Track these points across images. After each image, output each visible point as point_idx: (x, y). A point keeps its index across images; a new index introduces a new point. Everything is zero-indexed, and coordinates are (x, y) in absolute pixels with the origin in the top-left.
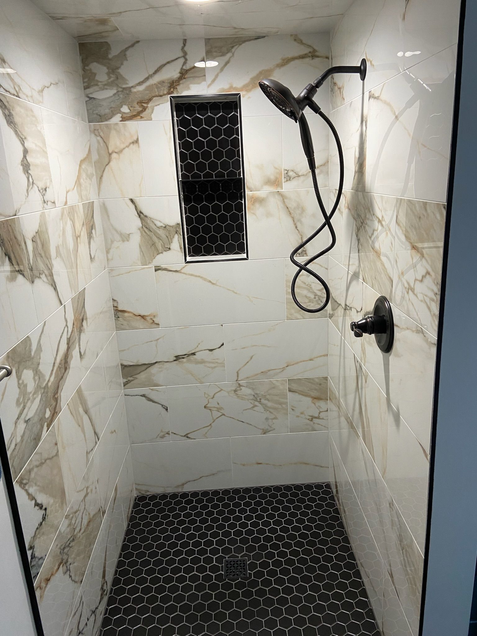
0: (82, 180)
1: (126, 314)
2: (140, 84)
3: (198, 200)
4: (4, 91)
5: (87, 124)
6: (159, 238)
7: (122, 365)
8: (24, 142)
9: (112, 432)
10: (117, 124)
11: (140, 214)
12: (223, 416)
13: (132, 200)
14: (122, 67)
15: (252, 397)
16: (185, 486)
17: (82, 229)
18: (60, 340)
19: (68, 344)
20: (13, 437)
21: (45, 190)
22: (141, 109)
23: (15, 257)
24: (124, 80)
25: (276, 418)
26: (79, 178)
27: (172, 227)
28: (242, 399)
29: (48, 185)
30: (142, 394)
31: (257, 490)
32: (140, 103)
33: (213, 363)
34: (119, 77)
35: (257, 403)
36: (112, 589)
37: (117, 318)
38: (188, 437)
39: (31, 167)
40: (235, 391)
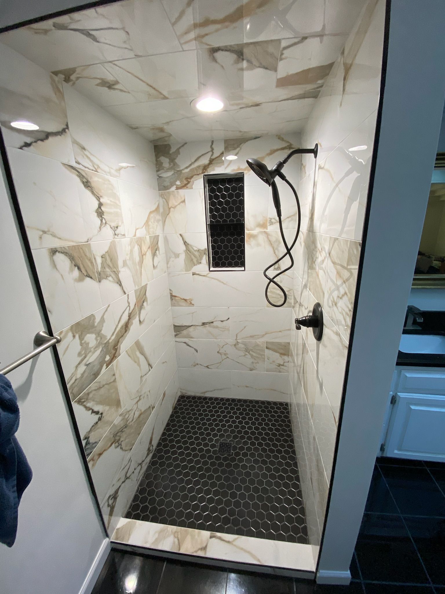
0: (150, 223)
1: (177, 298)
2: (187, 168)
3: (219, 235)
4: (84, 167)
5: (158, 191)
6: (195, 256)
7: (174, 325)
8: (99, 199)
9: (164, 363)
10: (174, 191)
11: (185, 243)
12: (227, 359)
13: (181, 235)
14: (177, 158)
15: (244, 349)
16: (206, 393)
17: (147, 250)
18: (122, 315)
19: (129, 316)
20: (73, 375)
21: (117, 227)
22: (187, 182)
23: (84, 267)
24: (178, 166)
25: (258, 363)
26: (147, 221)
27: (202, 250)
28: (239, 350)
29: (120, 224)
30: (184, 341)
31: (245, 401)
32: (187, 179)
33: (223, 328)
34: (175, 164)
35: (247, 353)
36: (156, 449)
37: (172, 299)
38: (208, 368)
39: (104, 214)
40: (235, 345)
